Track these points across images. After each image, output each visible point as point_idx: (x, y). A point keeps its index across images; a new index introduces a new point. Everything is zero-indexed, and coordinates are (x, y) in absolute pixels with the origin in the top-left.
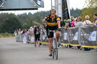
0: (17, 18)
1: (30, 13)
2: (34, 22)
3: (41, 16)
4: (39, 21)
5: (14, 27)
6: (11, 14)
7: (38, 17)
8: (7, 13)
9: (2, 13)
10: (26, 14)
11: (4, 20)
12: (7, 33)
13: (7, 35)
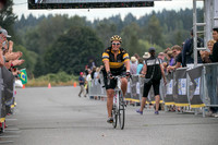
0: (94, 29)
1: (130, 16)
2: (141, 41)
3: (162, 24)
4: (157, 39)
5: (86, 55)
6: (76, 17)
7: (153, 27)
8: (65, 16)
9: (50, 16)
10: (118, 17)
11: (55, 37)
12: (62, 74)
13: (63, 80)
